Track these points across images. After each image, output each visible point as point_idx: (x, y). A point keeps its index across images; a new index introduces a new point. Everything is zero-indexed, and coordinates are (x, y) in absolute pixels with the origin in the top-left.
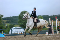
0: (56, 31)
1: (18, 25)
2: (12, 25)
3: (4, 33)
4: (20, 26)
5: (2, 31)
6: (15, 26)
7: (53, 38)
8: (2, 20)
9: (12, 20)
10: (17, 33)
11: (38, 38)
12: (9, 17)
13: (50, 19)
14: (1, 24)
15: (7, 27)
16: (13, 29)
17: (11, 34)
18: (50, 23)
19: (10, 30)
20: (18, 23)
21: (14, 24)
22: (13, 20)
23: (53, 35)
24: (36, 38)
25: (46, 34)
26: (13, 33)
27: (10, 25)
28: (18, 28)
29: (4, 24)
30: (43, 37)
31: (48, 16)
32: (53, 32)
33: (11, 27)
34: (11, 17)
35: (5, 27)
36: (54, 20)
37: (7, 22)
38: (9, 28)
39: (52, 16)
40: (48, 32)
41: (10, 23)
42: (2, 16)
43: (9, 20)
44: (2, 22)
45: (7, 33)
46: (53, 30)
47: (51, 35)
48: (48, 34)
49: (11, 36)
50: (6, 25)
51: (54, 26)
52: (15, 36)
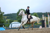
0: (48, 26)
1: (17, 21)
2: (12, 20)
3: (5, 27)
4: (18, 22)
5: (3, 26)
6: (14, 21)
7: (46, 31)
8: (3, 16)
9: (11, 16)
10: (15, 27)
11: (33, 31)
12: (9, 14)
13: (43, 15)
14: (3, 20)
15: (7, 22)
16: (12, 24)
17: (11, 28)
18: (43, 19)
19: (10, 24)
20: (17, 19)
21: (13, 20)
22: (13, 16)
23: (46, 29)
24: (31, 31)
25: (40, 28)
26: (12, 27)
27: (10, 21)
28: (17, 23)
29: (5, 20)
30: (37, 31)
31: (41, 13)
32: (46, 26)
33: (11, 22)
34: (10, 14)
35: (6, 22)
36: (47, 16)
37: (7, 18)
38: (9, 22)
39: (45, 13)
40: (41, 26)
41: (10, 19)
42: (3, 13)
43: (9, 17)
44: (3, 18)
45: (7, 27)
46: (46, 25)
47: (44, 29)
48: (41, 28)
49: (11, 30)
50: (7, 21)
51: (46, 21)
52: (14, 30)
